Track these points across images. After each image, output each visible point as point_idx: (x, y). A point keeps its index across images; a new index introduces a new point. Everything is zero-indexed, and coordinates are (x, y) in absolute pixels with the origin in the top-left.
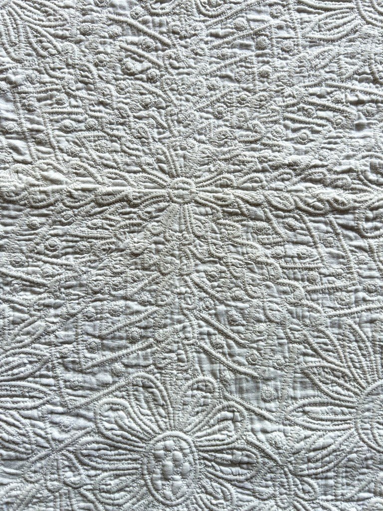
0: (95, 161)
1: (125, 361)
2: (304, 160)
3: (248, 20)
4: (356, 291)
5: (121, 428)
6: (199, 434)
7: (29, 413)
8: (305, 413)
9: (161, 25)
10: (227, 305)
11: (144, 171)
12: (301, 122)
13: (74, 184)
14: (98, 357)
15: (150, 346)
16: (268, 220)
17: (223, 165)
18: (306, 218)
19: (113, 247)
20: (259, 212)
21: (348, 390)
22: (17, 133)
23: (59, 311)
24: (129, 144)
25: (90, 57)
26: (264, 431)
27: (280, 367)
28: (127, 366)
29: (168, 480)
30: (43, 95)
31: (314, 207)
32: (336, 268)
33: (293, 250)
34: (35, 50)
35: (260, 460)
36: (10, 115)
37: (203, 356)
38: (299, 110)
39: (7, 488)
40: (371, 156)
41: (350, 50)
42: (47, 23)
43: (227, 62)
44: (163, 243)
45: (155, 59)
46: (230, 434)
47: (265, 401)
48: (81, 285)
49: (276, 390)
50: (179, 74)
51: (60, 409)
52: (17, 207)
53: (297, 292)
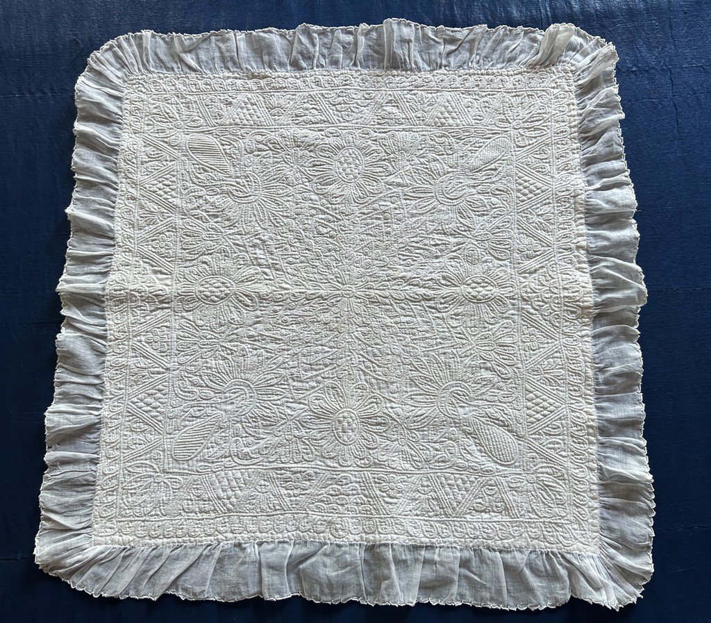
0: (304, 278)
1: (322, 375)
2: (409, 275)
3: (380, 205)
4: (436, 339)
5: (322, 408)
6: (360, 410)
7: (276, 402)
8: (412, 399)
9: (336, 209)
10: (372, 347)
11: (329, 282)
12: (407, 256)
13: (296, 290)
14: (309, 374)
15: (335, 368)
16: (391, 305)
17: (368, 278)
18: (410, 304)
19: (315, 320)
20: (387, 301)
21: (433, 387)
22: (266, 265)
23: (289, 352)
24: (321, 269)
25: (301, 226)
26: (392, 408)
27: (398, 377)
28: (323, 378)
29: (345, 432)
30: (278, 246)
31: (414, 298)
32: (426, 327)
33: (404, 319)
34: (273, 223)
35: (390, 421)
36: (262, 257)
37: (361, 372)
38: (406, 250)
39: (266, 440)
40: (443, 272)
41: (431, 218)
42: (278, 210)
43: (370, 227)
44: (339, 318)
45: (333, 226)
46: (376, 409)
47: (392, 393)
48: (300, 339)
49: (397, 388)
50: (345, 234)
51: (291, 400)
52: (267, 302)
53: (407, 340)
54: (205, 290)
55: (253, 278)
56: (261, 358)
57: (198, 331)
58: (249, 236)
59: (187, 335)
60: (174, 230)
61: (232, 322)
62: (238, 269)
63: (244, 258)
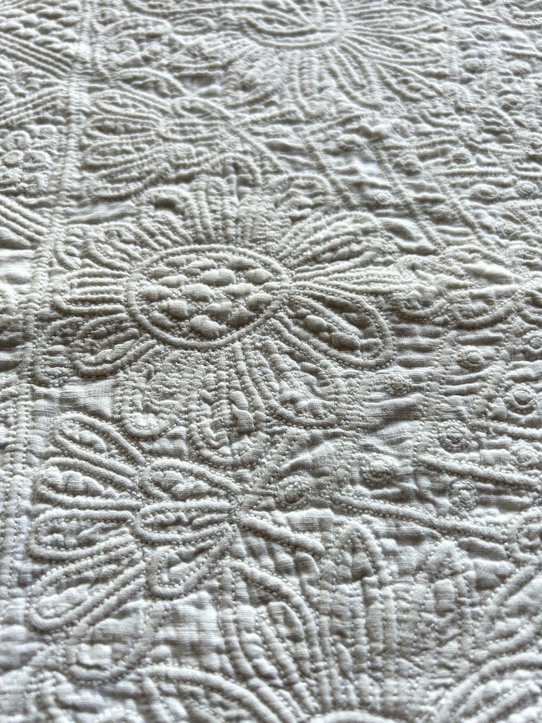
13: (533, 282)
22: (396, 206)
25: (493, 98)
30: (428, 150)
34: (397, 92)
36: (378, 181)
42: (409, 60)
52: (429, 328)
54: (166, 290)
55: (355, 247)
56: (446, 584)
57: (132, 460)
58: (323, 125)
59: (80, 479)
60: (60, 118)
61: (289, 412)
62: (295, 220)
63: (311, 187)
